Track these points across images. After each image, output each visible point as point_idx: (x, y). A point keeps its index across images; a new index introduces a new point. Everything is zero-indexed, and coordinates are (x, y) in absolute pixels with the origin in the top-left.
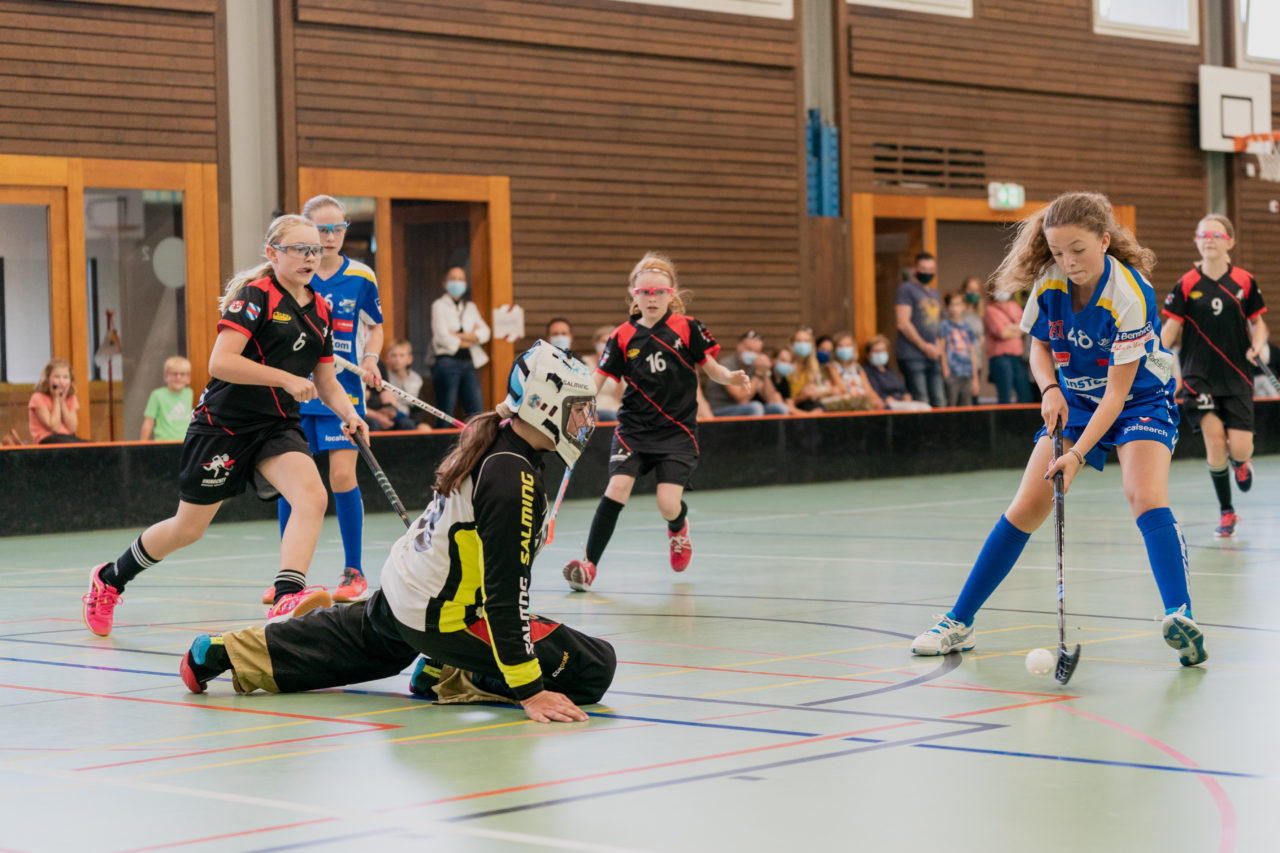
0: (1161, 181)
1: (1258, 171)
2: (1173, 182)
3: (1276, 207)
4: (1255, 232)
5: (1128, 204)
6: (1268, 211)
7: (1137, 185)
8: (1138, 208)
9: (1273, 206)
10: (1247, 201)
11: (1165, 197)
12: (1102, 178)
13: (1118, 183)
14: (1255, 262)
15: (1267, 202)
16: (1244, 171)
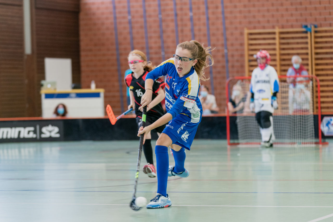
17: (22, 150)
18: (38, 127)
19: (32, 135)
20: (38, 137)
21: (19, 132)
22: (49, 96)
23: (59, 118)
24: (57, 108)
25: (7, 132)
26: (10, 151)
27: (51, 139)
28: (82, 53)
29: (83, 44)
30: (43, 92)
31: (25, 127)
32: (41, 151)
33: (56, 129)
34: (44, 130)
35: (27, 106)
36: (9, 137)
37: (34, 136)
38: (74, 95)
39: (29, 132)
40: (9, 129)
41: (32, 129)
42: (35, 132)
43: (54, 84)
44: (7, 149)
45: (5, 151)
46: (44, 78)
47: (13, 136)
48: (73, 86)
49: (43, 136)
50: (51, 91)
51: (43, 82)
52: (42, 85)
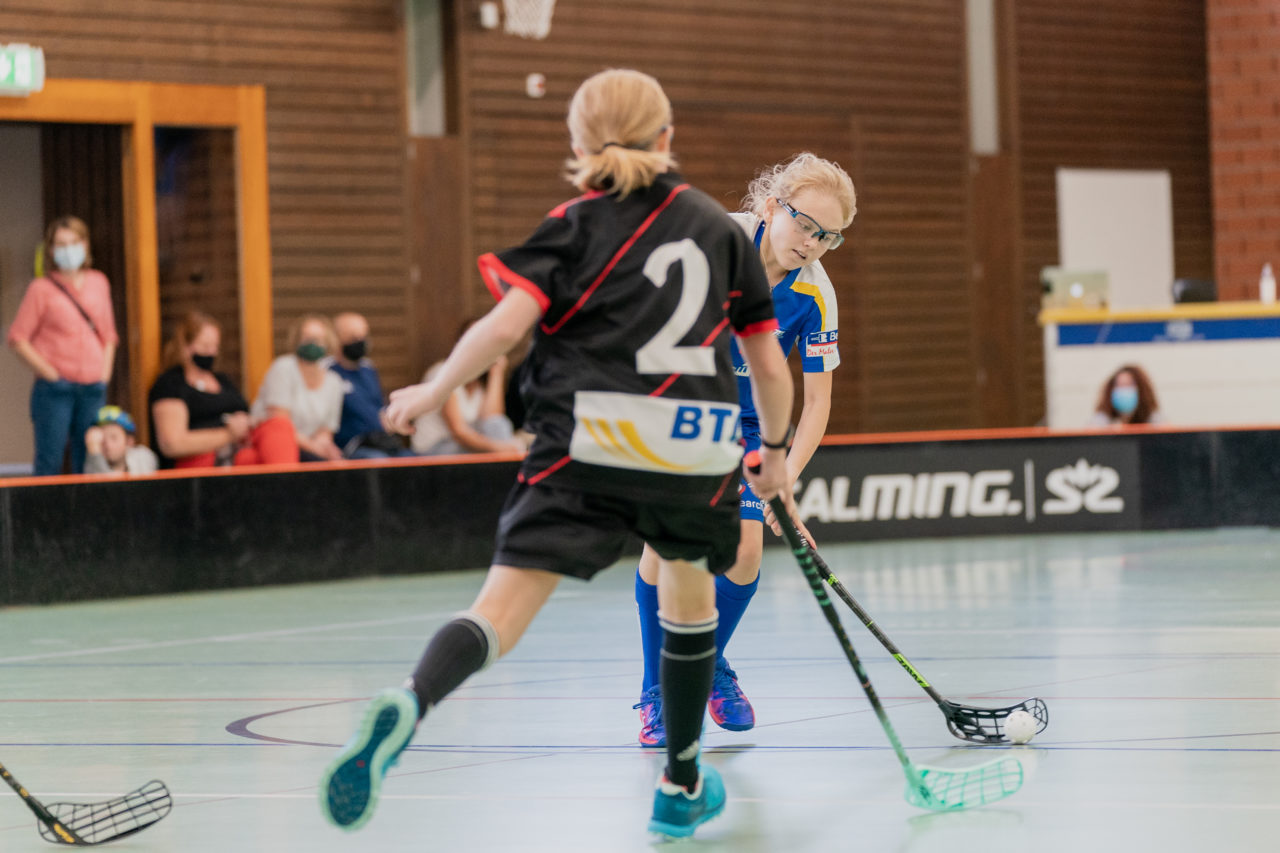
0: (313, 37)
1: (502, 16)
2: (339, 39)
3: (540, 86)
4: (499, 135)
5: (251, 83)
6: (523, 95)
7: (267, 45)
8: (270, 89)
9: (534, 85)
10: (483, 74)
11: (324, 68)
12: (199, 31)
13: (231, 42)
14: (500, 194)
15: (522, 76)
16: (476, 16)
17: (961, 570)
18: (1029, 470)
19: (1002, 504)
20: (1031, 514)
21: (950, 493)
22: (1076, 334)
23: (1119, 427)
24: (1111, 385)
25: (897, 493)
26: (906, 574)
27: (1084, 523)
28: (1218, 147)
29: (1220, 109)
30: (1052, 315)
31: (972, 471)
32: (1043, 573)
33: (1109, 479)
34: (1056, 481)
35: (981, 377)
36: (903, 512)
37: (1014, 508)
38: (1186, 330)
39: (990, 491)
40: (904, 481)
41: (1004, 477)
42: (1016, 491)
43: (1096, 281)
44: (897, 567)
45: (888, 575)
46: (1053, 258)
47: (919, 512)
48: (1179, 287)
49: (1051, 507)
50: (1086, 313)
51: (1050, 274)
52: (1047, 288)
